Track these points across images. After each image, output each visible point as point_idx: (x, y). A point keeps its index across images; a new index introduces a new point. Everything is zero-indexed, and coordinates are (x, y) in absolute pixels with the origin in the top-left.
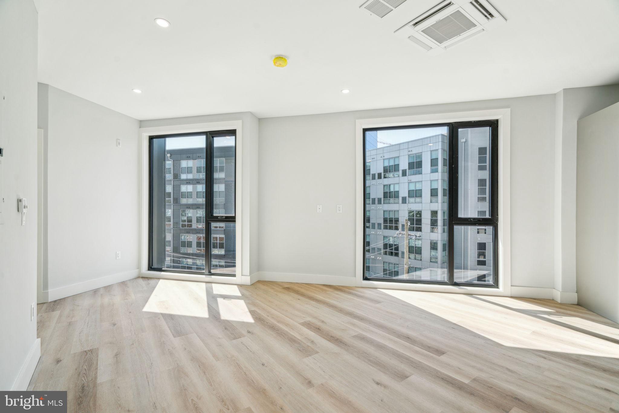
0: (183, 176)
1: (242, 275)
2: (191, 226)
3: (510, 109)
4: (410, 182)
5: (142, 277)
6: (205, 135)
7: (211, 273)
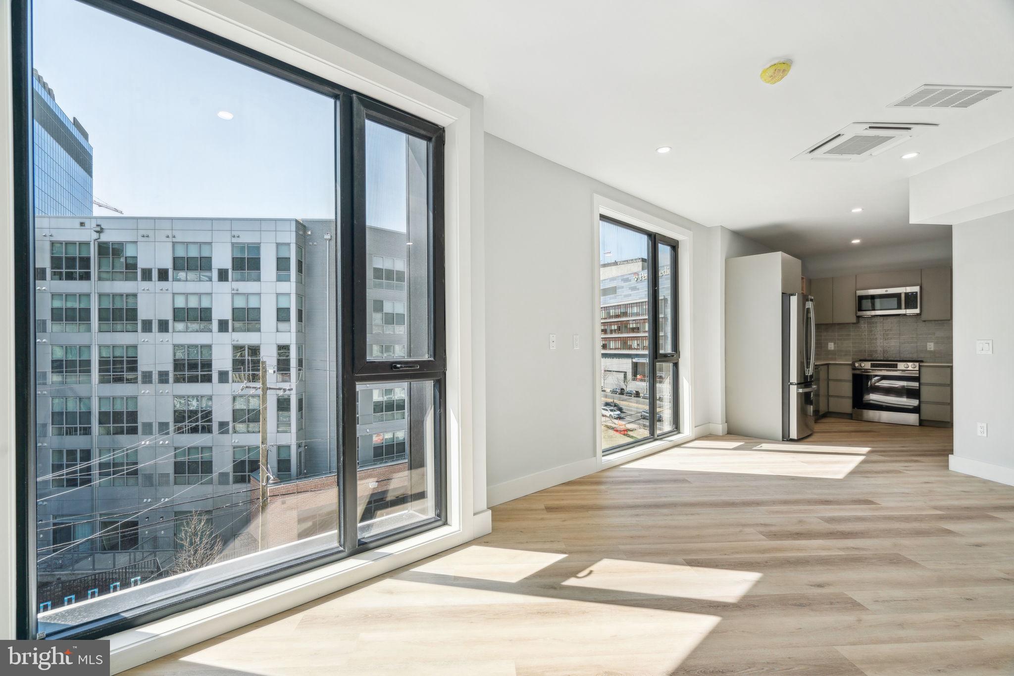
4: (235, 294)
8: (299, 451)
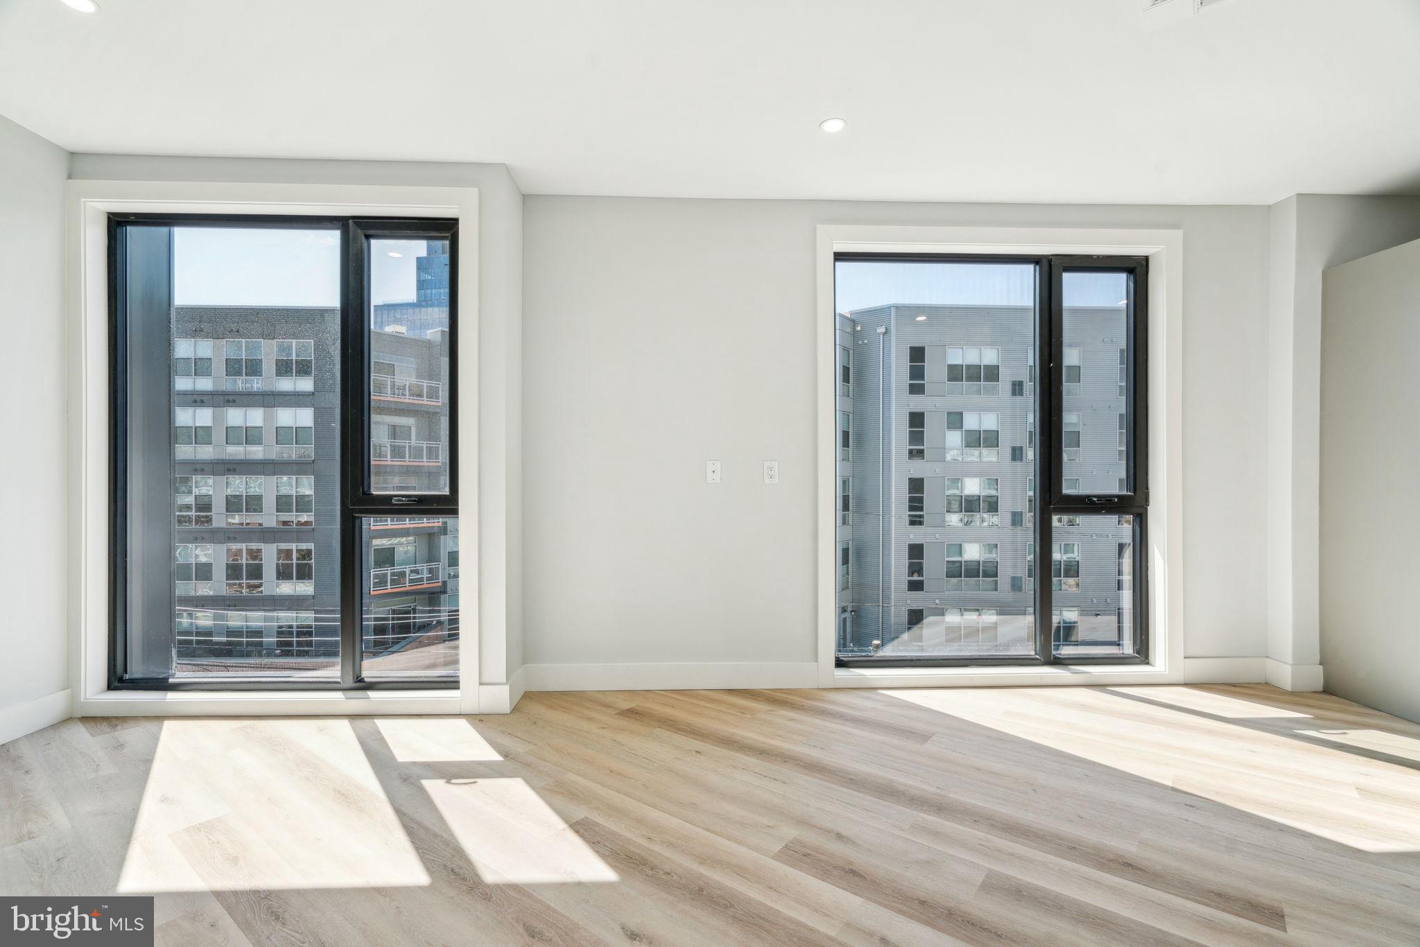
0: (182, 384)
1: (481, 684)
2: (209, 520)
3: (1180, 232)
5: (86, 719)
6: (338, 229)
7: (362, 680)
8: (844, 616)
